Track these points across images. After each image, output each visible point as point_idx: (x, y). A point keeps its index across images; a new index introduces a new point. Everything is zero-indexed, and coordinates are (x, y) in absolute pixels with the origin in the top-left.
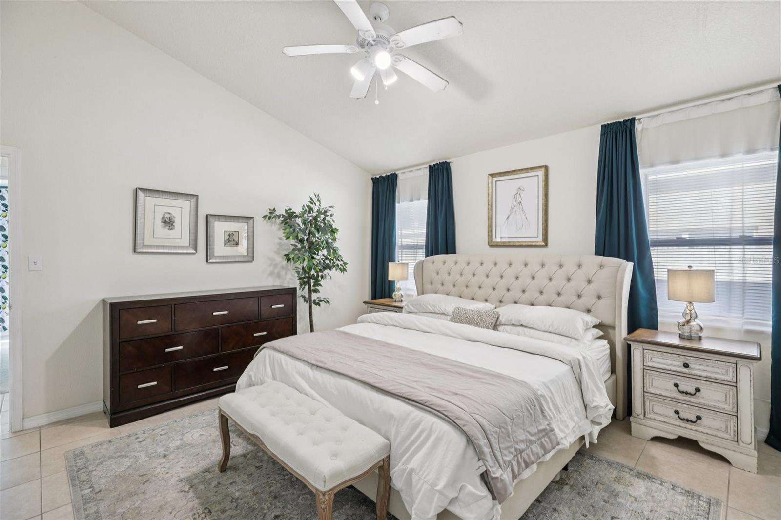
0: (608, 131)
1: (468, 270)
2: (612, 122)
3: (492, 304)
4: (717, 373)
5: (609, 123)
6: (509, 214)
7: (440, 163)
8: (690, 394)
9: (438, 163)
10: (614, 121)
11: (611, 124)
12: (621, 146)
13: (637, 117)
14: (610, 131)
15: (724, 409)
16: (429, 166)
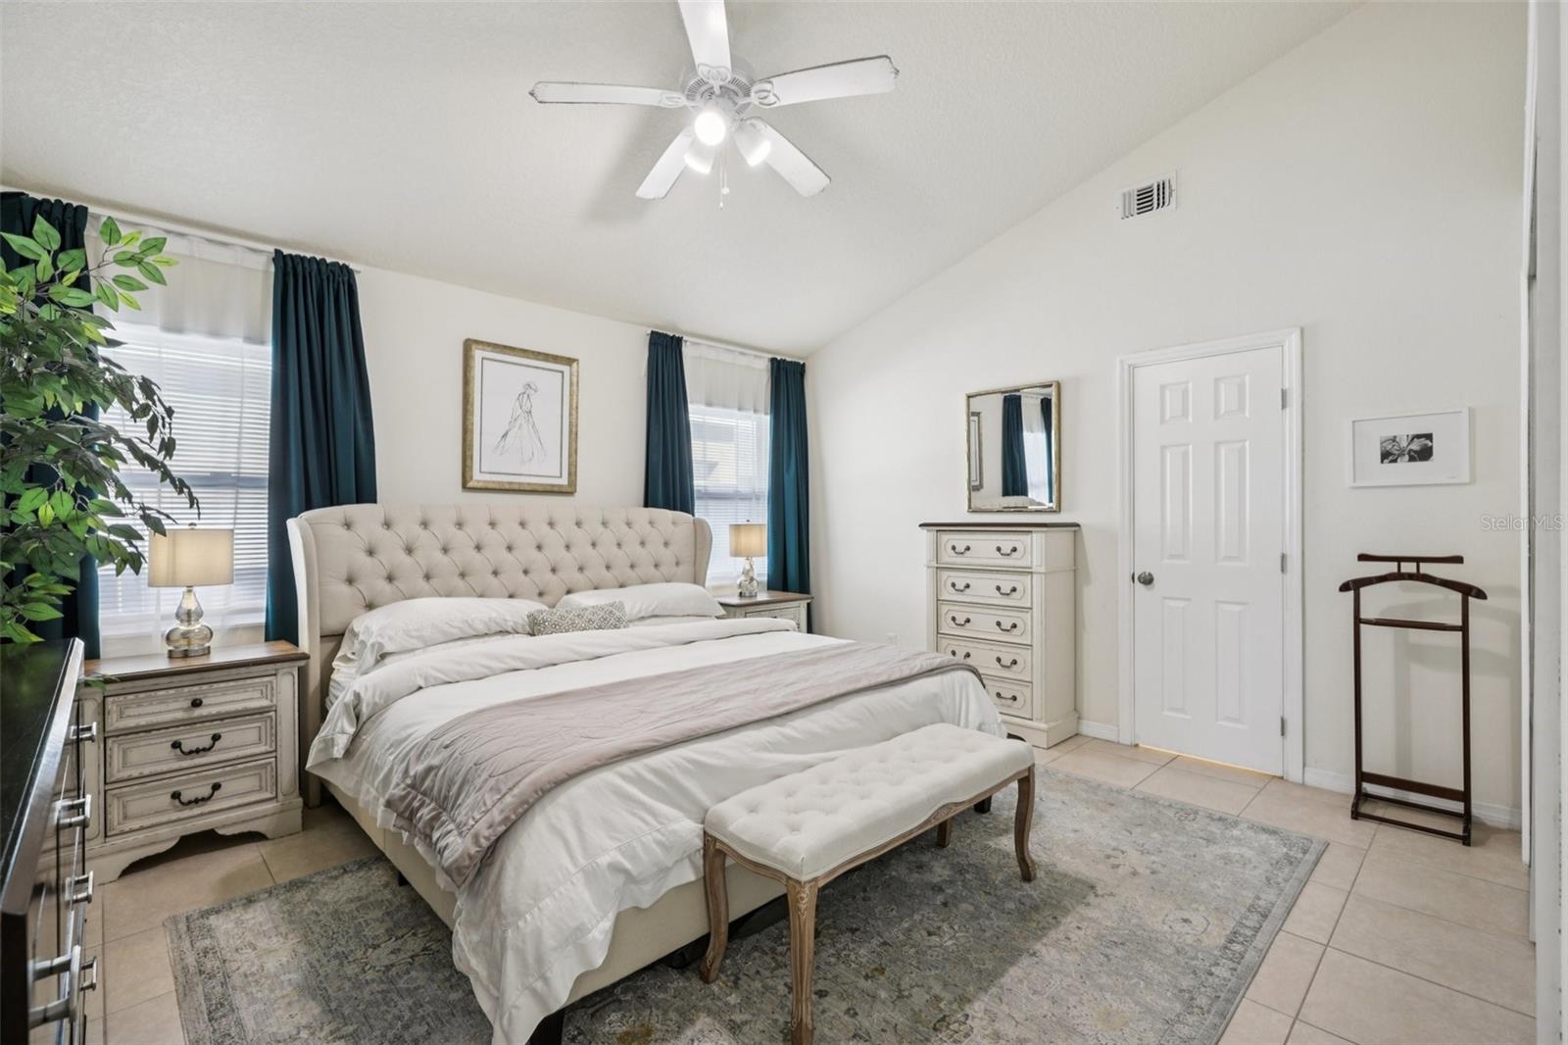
5: (660, 332)
6: (507, 428)
9: (318, 258)
10: (664, 333)
13: (685, 338)
14: (660, 343)
16: (277, 252)
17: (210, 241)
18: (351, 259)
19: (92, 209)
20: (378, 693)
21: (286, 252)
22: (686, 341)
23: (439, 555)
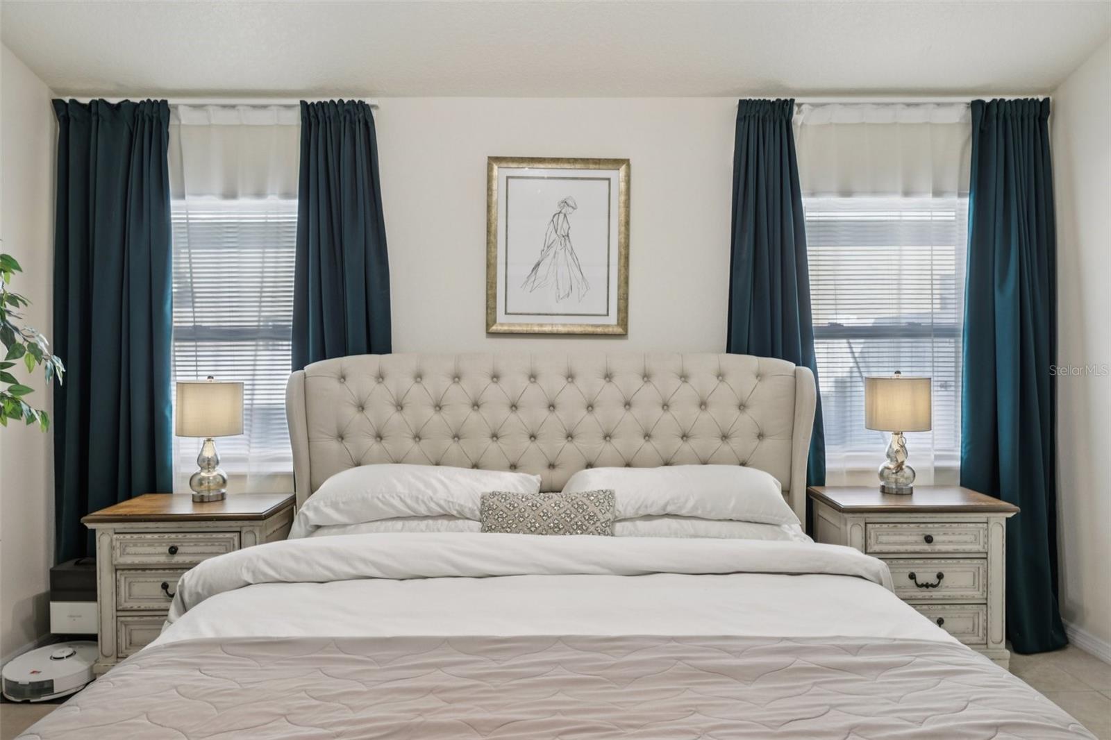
0: (752, 115)
1: (457, 396)
2: (757, 98)
3: (534, 474)
4: (966, 542)
5: (753, 98)
6: (539, 258)
7: (341, 101)
8: (933, 586)
9: (336, 100)
10: (762, 99)
11: (755, 100)
12: (772, 149)
13: (798, 100)
14: (754, 116)
15: (973, 598)
16: (303, 103)
17: (254, 107)
18: (367, 94)
19: (171, 101)
20: (201, 582)
21: (309, 101)
22: (800, 105)
23: (430, 412)
